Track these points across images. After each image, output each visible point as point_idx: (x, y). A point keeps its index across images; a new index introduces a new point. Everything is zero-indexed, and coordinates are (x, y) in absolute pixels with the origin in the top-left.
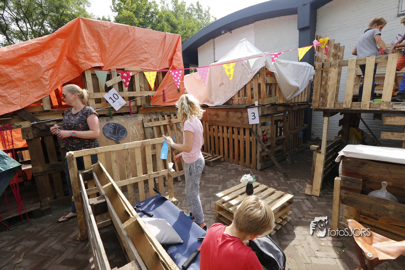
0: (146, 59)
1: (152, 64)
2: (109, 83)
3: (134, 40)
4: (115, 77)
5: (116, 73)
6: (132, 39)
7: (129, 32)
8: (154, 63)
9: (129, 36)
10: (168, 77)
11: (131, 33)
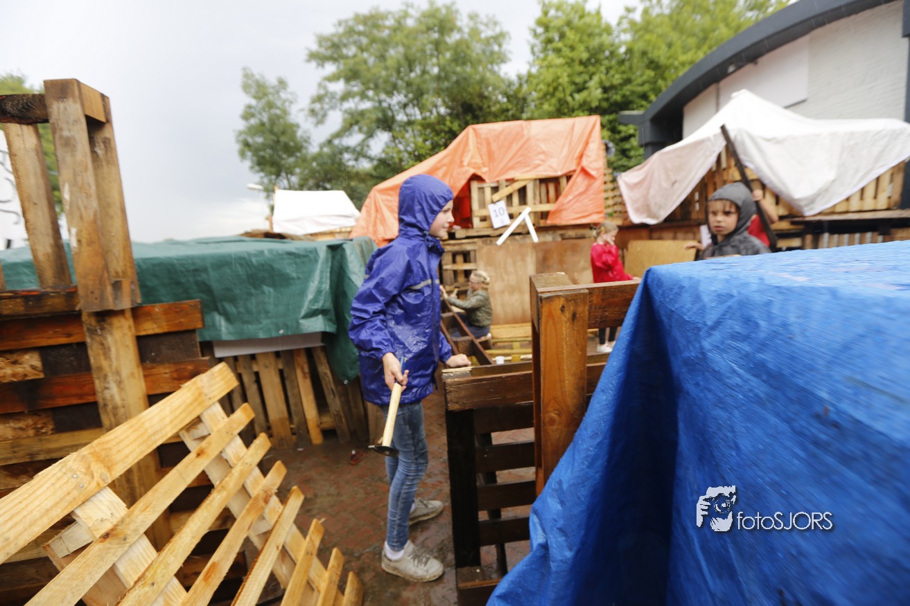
0: (543, 161)
1: (551, 167)
2: (496, 197)
3: (528, 140)
4: (502, 188)
5: (505, 183)
6: (525, 139)
7: (522, 130)
8: (555, 165)
9: (523, 136)
10: (575, 182)
11: (525, 132)
